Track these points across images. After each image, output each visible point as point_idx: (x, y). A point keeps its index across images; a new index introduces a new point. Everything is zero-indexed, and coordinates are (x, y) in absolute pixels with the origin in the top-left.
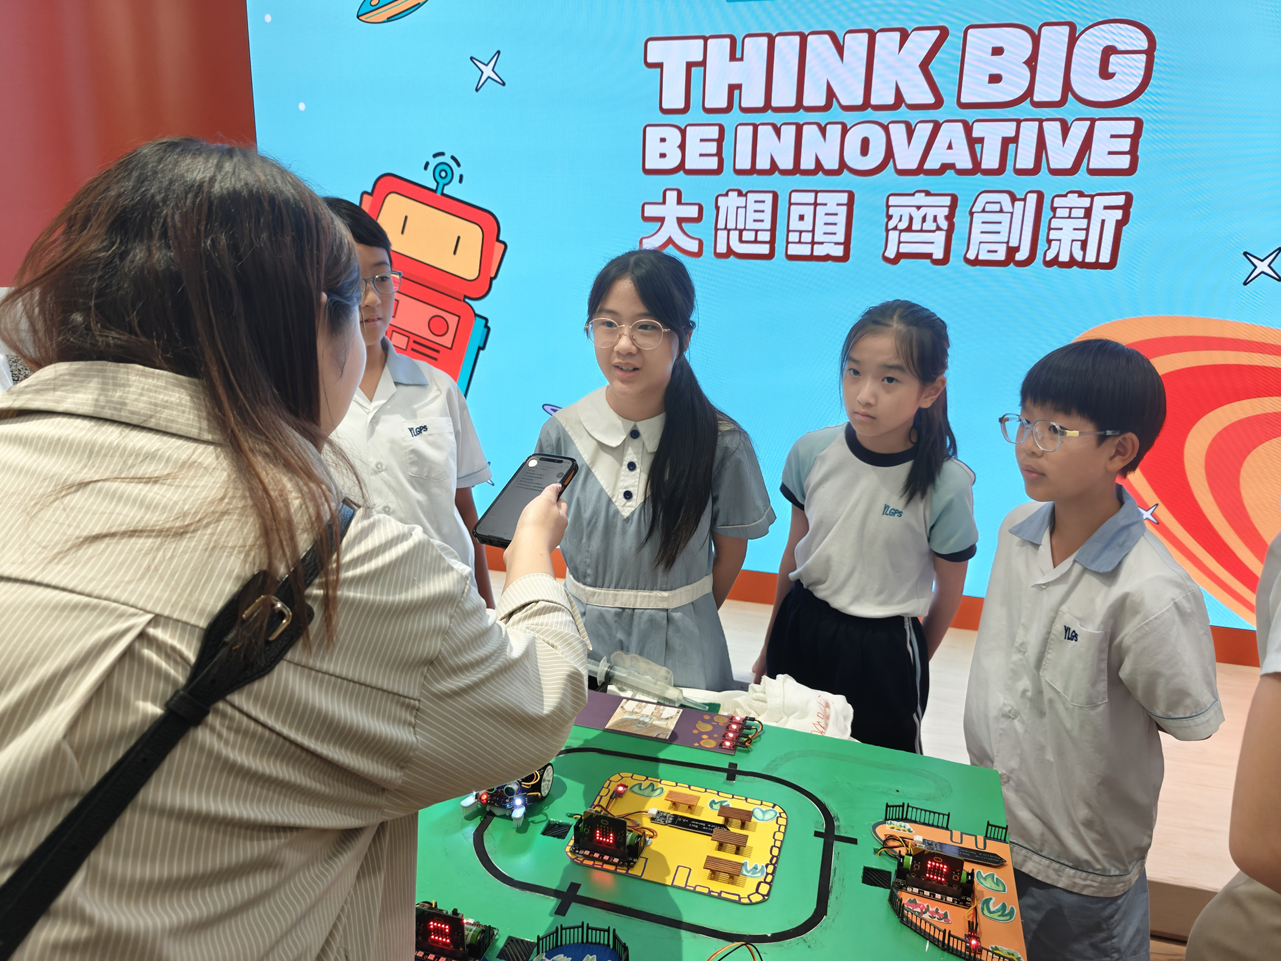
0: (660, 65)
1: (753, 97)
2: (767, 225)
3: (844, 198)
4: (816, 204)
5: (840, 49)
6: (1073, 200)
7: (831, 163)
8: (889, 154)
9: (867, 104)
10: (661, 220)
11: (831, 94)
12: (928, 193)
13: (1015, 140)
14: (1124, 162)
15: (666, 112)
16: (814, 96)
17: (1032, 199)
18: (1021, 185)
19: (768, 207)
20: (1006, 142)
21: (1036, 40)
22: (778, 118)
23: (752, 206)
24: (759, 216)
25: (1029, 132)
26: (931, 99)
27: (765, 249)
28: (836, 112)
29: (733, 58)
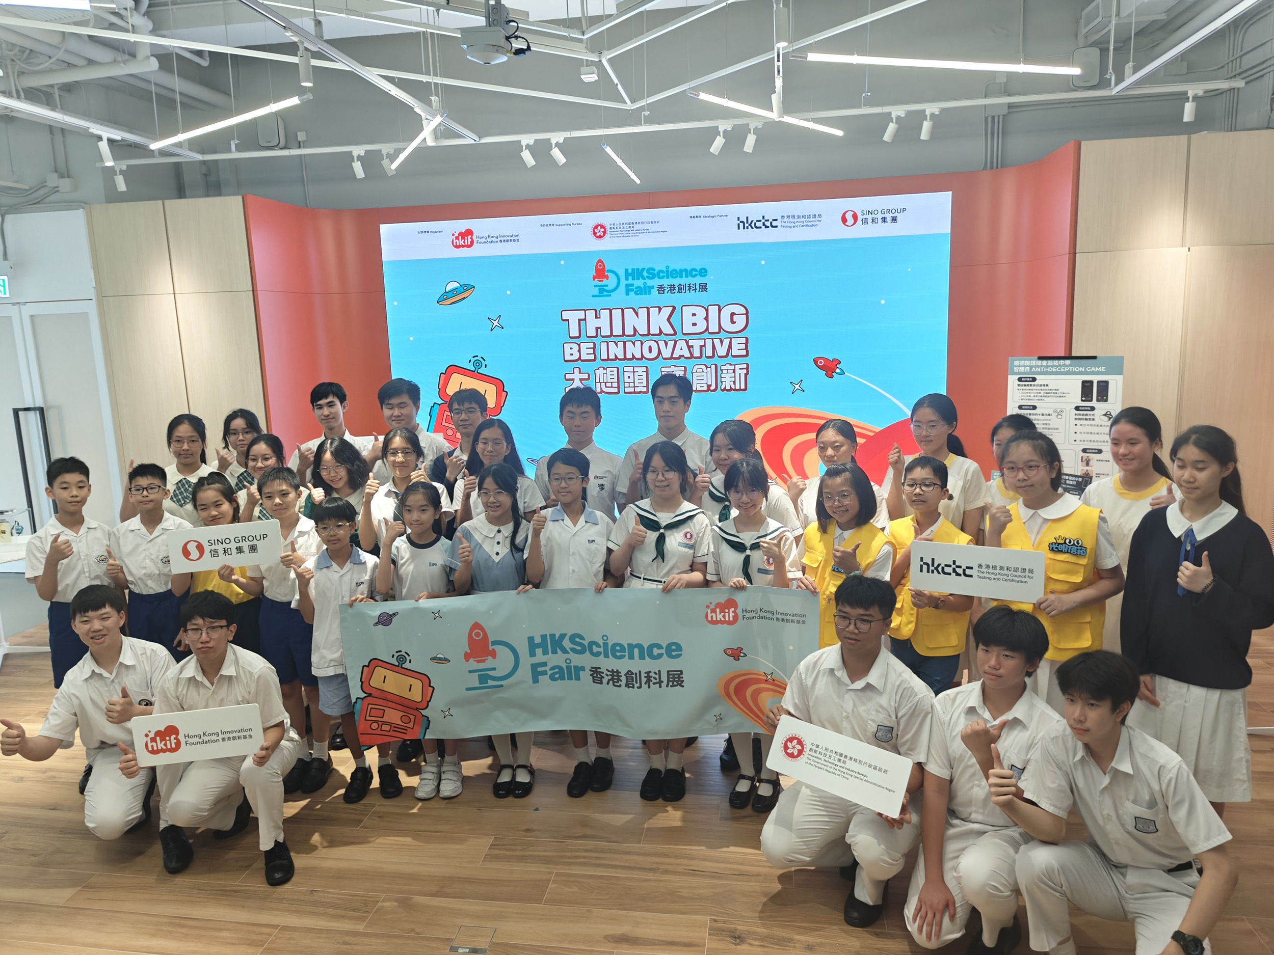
0: (568, 320)
1: (606, 331)
2: (616, 380)
3: (644, 369)
4: (634, 372)
5: (637, 314)
6: (728, 366)
7: (638, 356)
8: (660, 352)
9: (649, 334)
10: (573, 380)
11: (635, 330)
12: (675, 366)
13: (704, 346)
14: (744, 352)
15: (571, 338)
16: (629, 331)
17: (713, 367)
18: (709, 362)
19: (615, 373)
20: (701, 347)
21: (707, 311)
22: (616, 339)
23: (609, 373)
24: (612, 377)
25: (709, 342)
26: (672, 332)
27: (616, 391)
28: (638, 337)
29: (596, 317)
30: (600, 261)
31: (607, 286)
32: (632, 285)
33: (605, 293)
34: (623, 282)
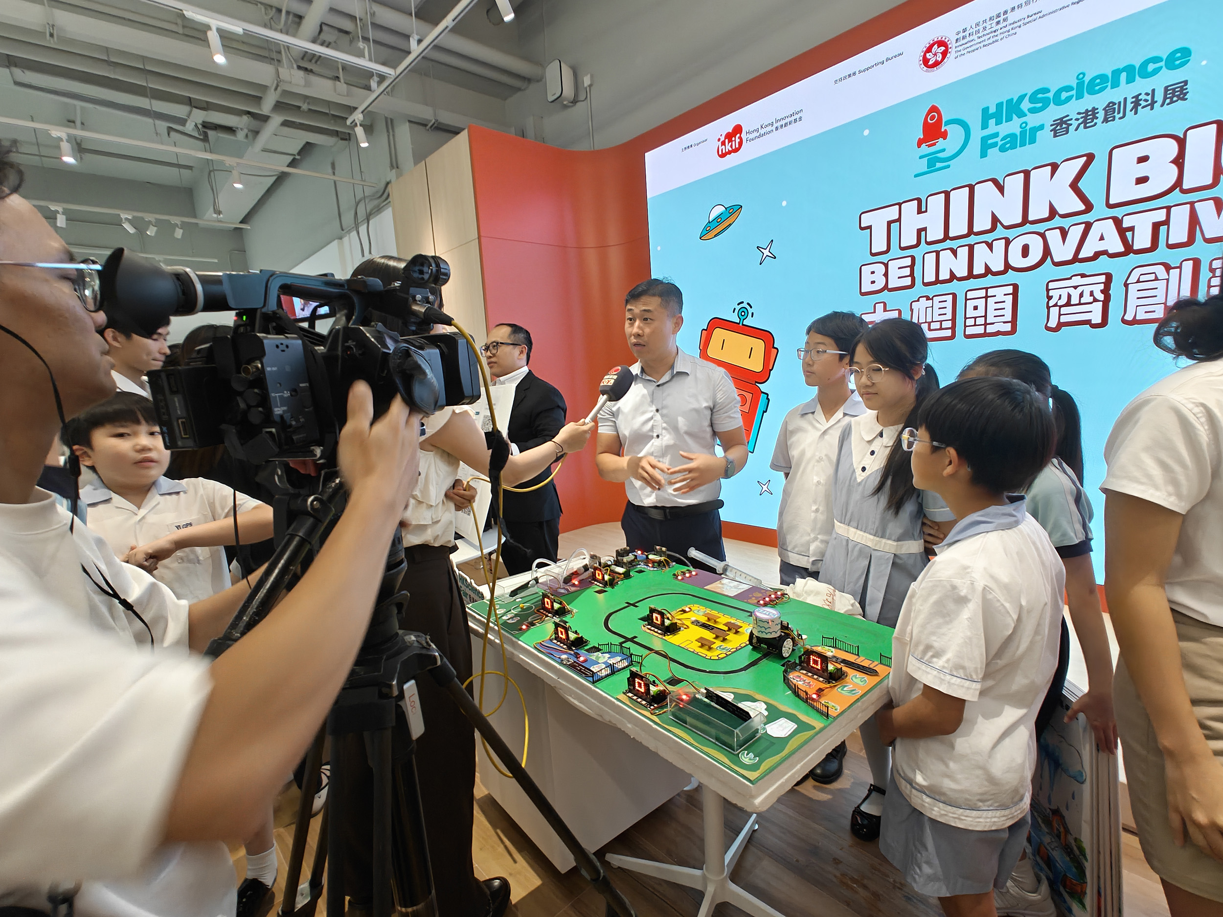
0: (870, 227)
1: (935, 233)
3: (1010, 289)
5: (1001, 189)
7: (998, 267)
8: (1047, 252)
9: (1025, 221)
11: (995, 220)
12: (1083, 276)
13: (1167, 222)
15: (874, 255)
16: (982, 223)
17: (1188, 267)
18: (1173, 257)
19: (949, 304)
20: (1156, 226)
21: (1182, 142)
22: (955, 244)
23: (937, 305)
24: (942, 311)
26: (1082, 207)
27: (948, 333)
28: (1000, 232)
29: (920, 211)
30: (934, 109)
31: (944, 150)
32: (996, 135)
33: (938, 165)
34: (977, 134)
